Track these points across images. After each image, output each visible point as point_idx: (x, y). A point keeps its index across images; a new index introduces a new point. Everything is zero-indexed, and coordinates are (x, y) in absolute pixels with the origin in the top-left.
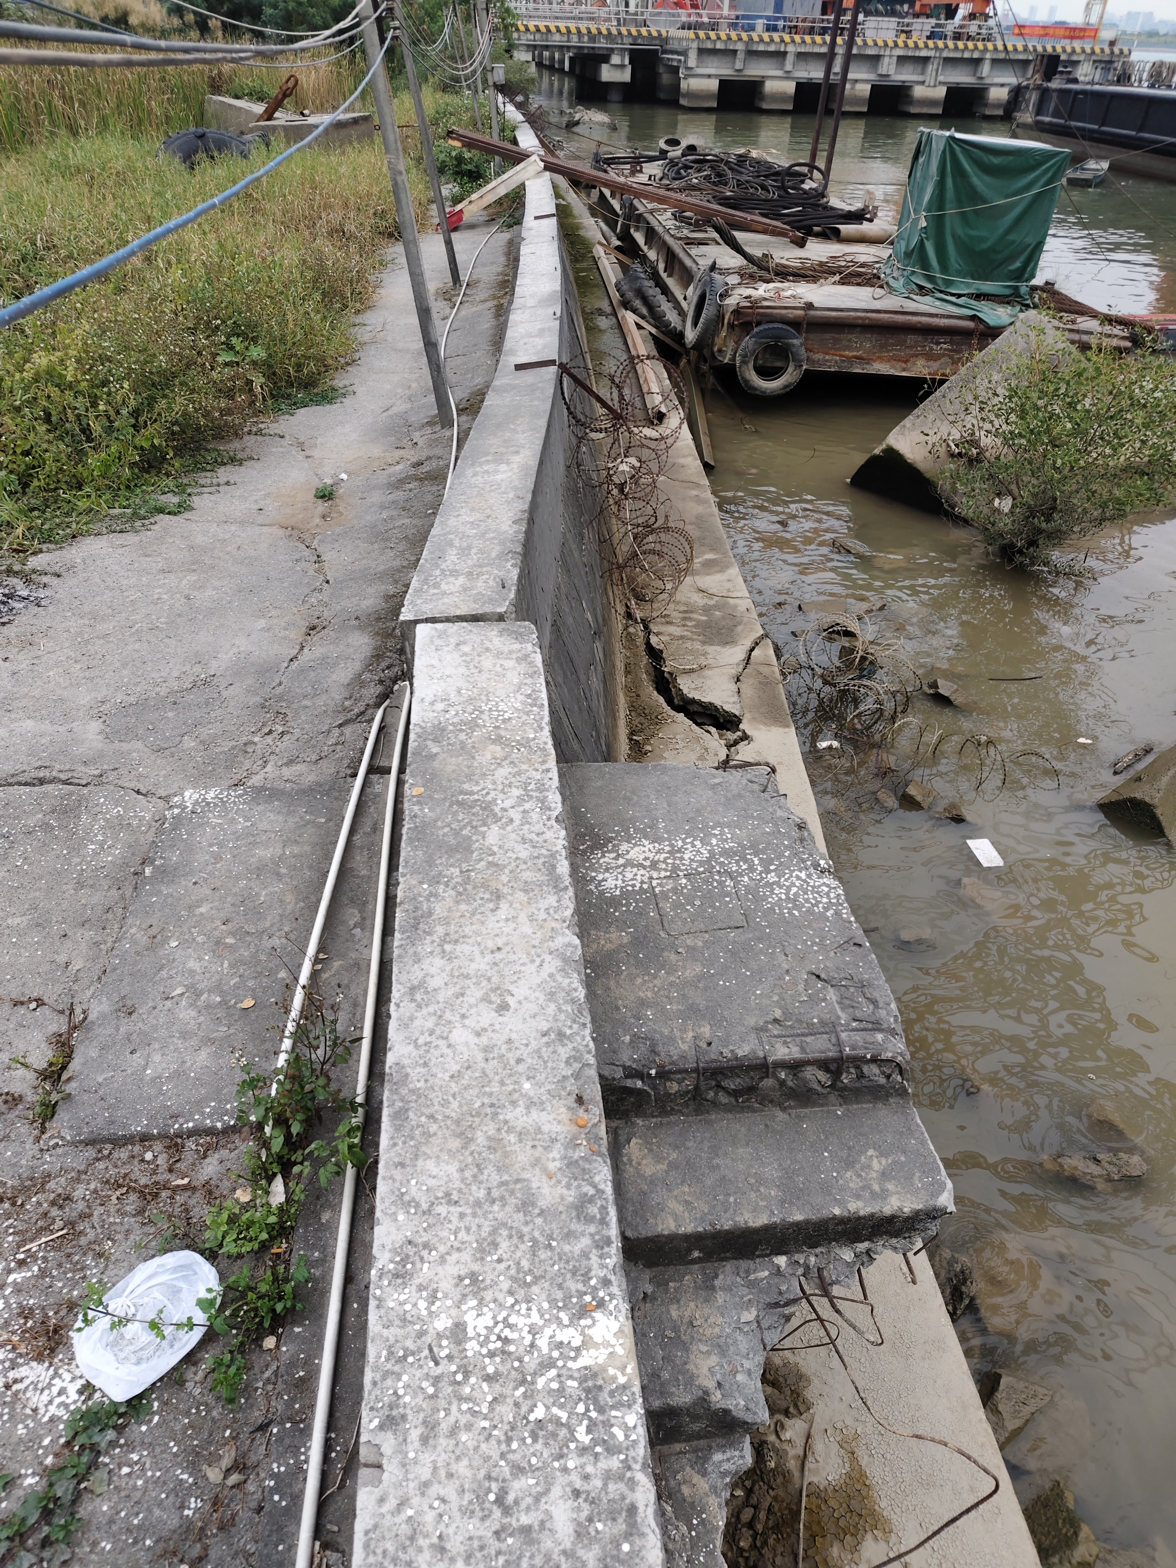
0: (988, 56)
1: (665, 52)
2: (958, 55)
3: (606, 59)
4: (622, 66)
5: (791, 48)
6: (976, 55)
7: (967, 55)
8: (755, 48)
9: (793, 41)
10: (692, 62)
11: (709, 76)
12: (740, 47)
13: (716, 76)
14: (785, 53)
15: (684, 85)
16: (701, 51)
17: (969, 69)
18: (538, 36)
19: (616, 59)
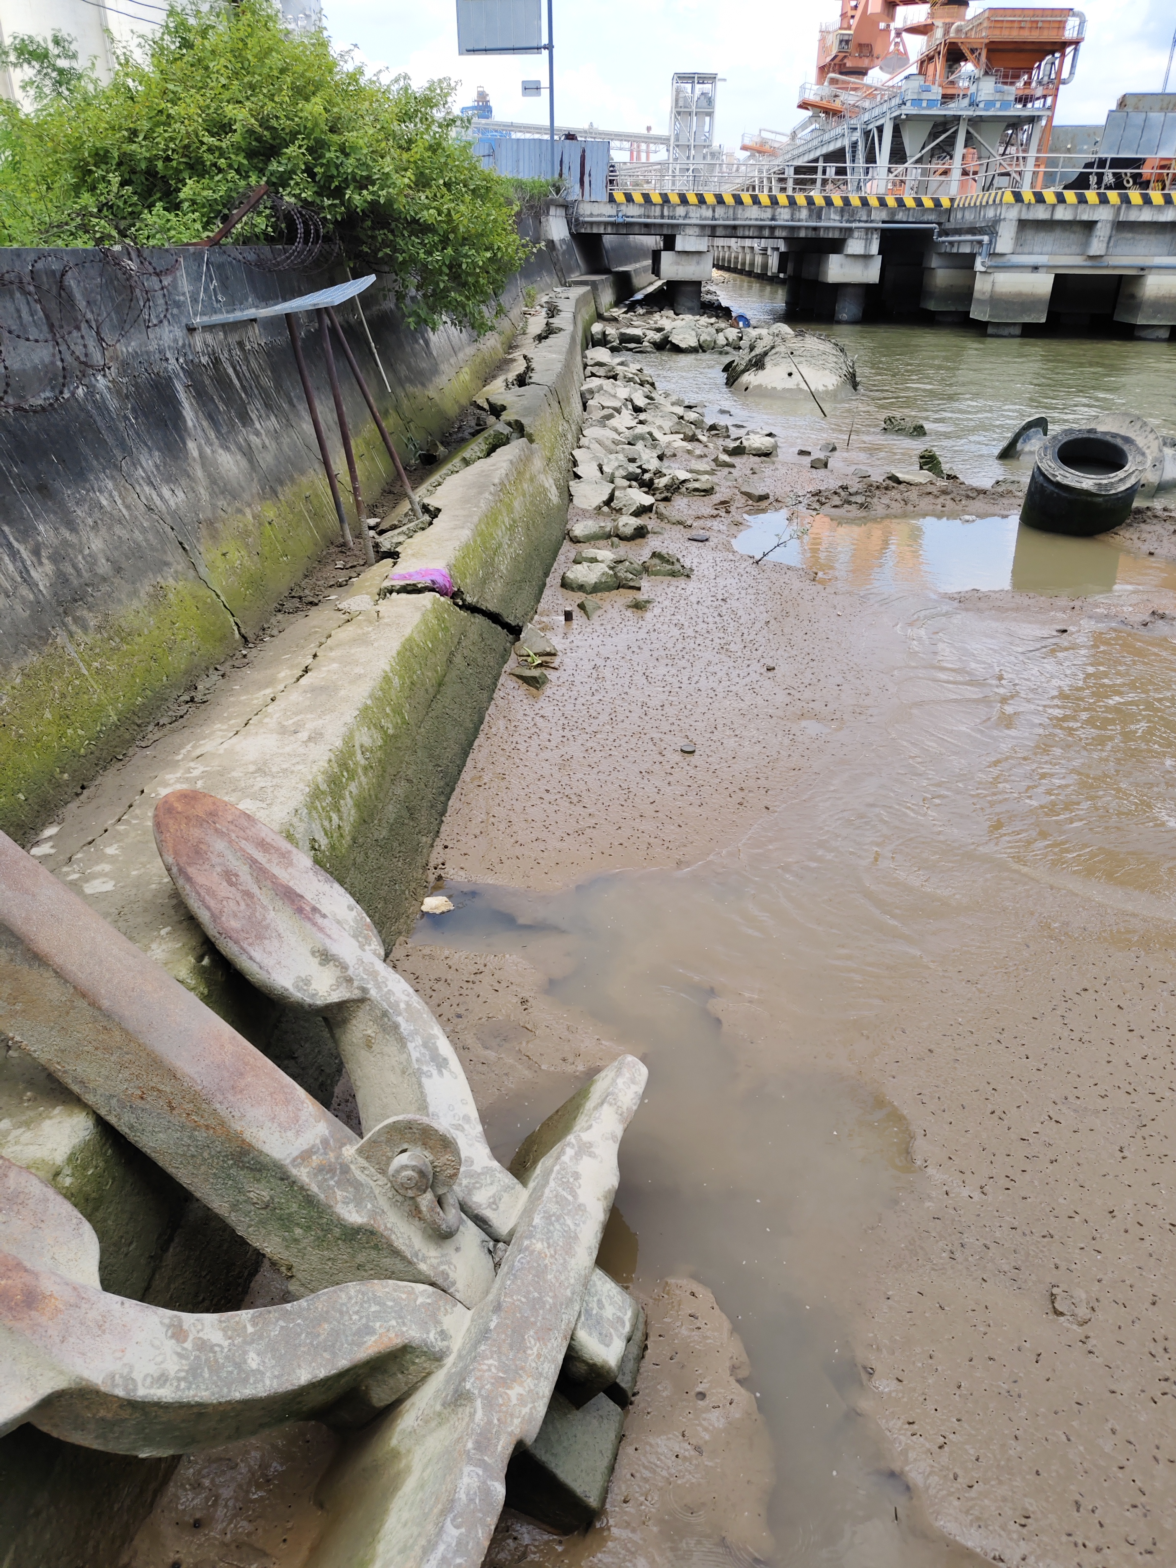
1: (945, 233)
3: (836, 246)
4: (866, 257)
10: (1005, 242)
11: (1036, 268)
13: (1049, 268)
15: (982, 286)
16: (1023, 224)
18: (720, 211)
19: (855, 246)
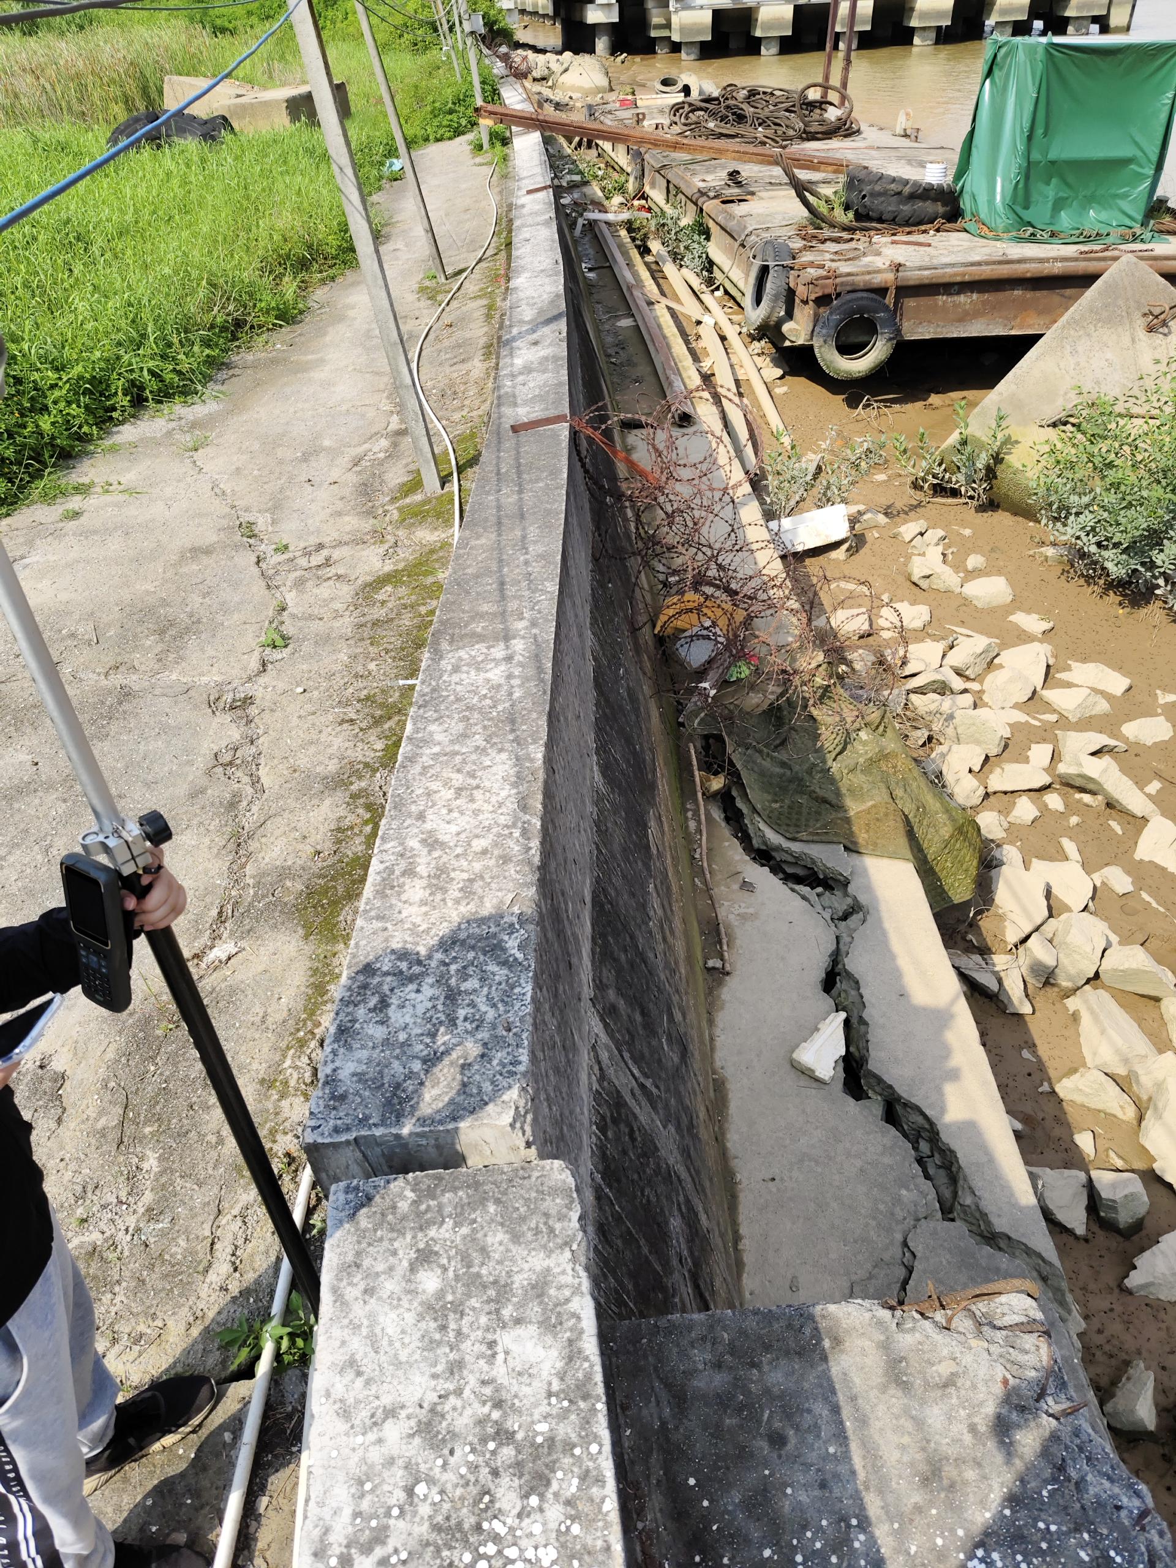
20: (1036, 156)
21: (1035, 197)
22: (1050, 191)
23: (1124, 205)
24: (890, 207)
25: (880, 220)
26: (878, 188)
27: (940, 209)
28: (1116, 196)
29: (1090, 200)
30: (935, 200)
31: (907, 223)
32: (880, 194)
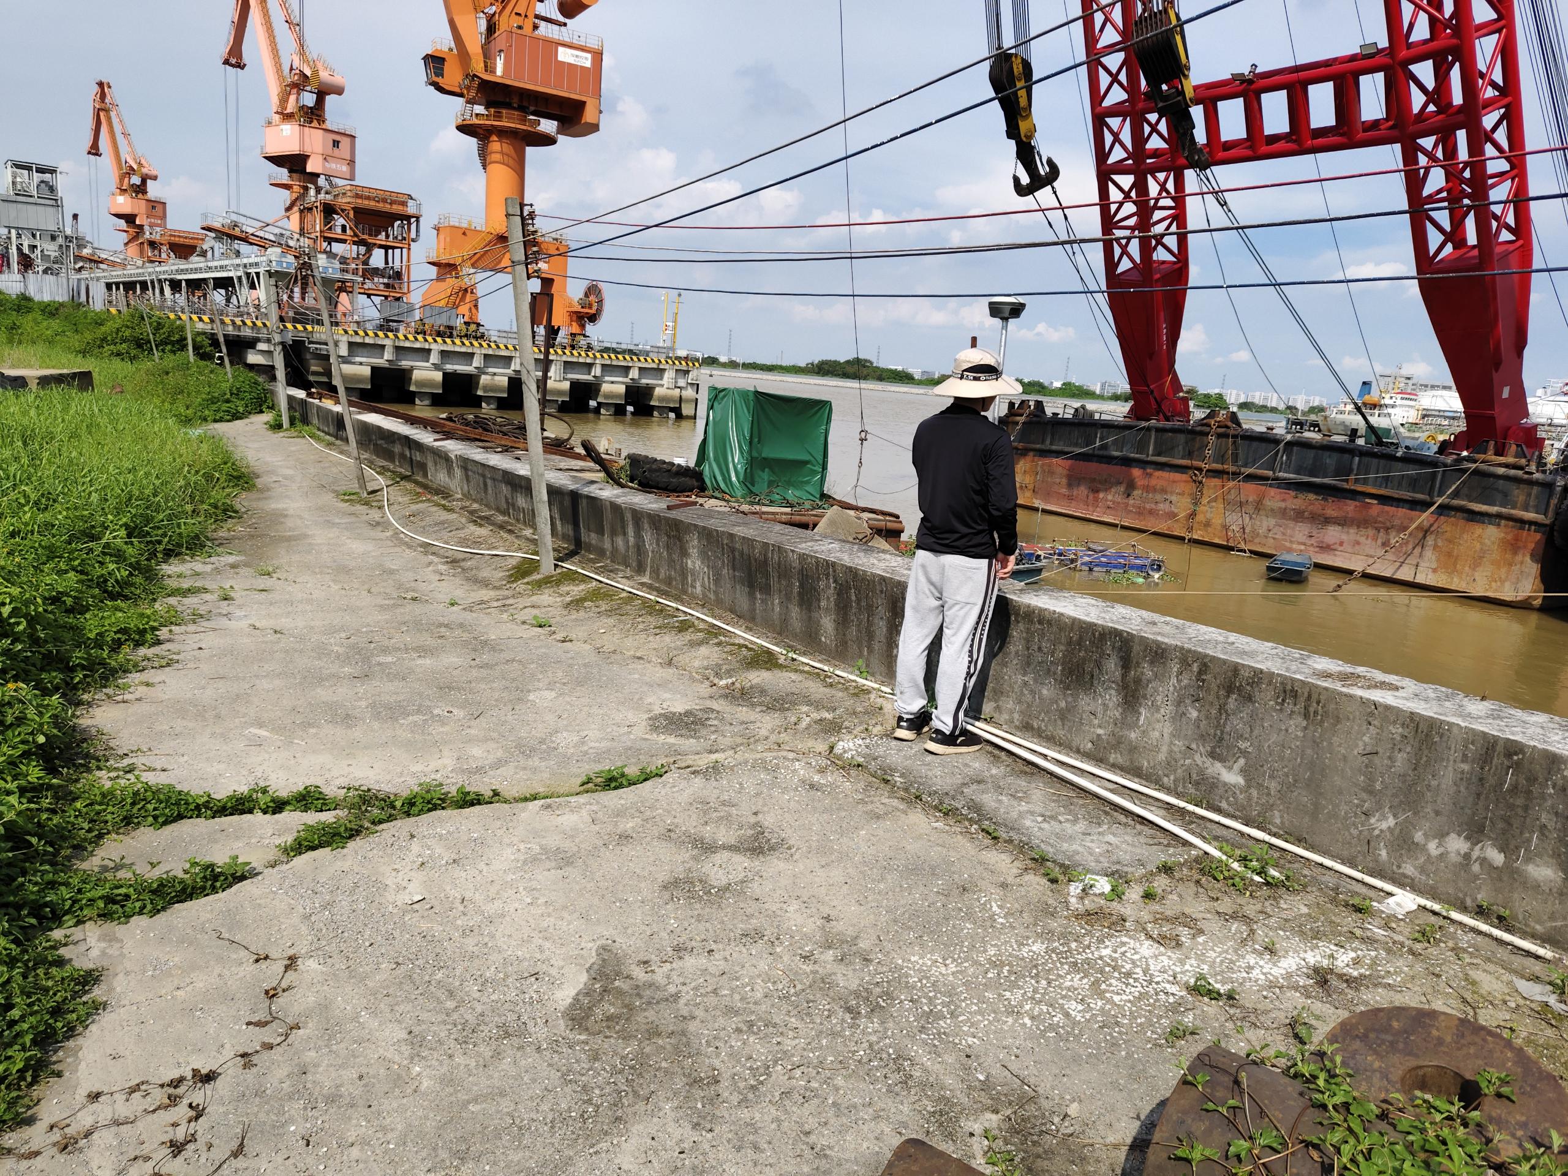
0: (597, 361)
1: (310, 342)
2: (575, 360)
4: (273, 353)
5: (434, 346)
6: (589, 361)
7: (581, 360)
8: (402, 344)
9: (435, 341)
10: (343, 351)
11: (361, 364)
12: (387, 342)
13: (368, 364)
14: (429, 351)
16: (351, 345)
17: (585, 370)
19: (262, 346)
20: (755, 454)
21: (757, 479)
22: (765, 476)
23: (809, 488)
24: (664, 479)
25: (658, 488)
26: (654, 467)
27: (696, 484)
28: (802, 482)
29: (789, 484)
30: (691, 477)
31: (674, 491)
32: (656, 471)
